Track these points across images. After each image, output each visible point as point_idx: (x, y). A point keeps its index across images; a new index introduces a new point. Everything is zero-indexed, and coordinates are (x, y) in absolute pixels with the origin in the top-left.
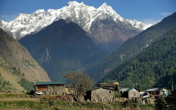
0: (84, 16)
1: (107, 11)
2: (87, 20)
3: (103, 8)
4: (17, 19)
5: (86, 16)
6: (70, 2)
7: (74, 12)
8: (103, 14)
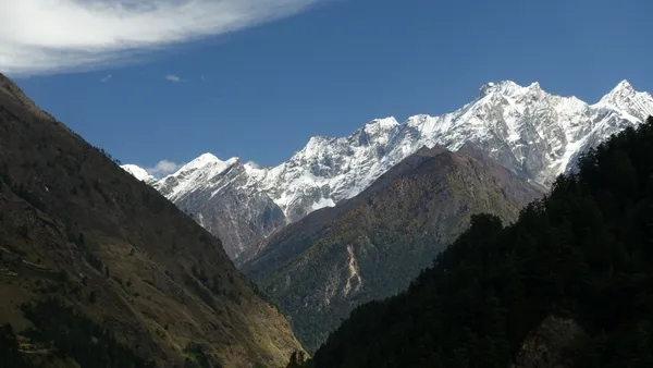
0: (541, 134)
1: (633, 113)
2: (554, 149)
3: (618, 99)
4: (300, 155)
5: (547, 132)
6: (491, 84)
7: (502, 122)
8: (612, 123)
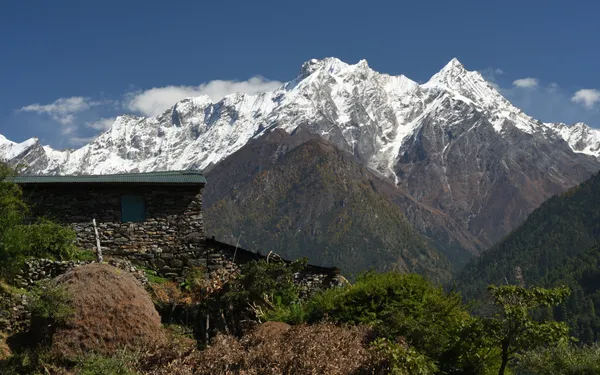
0: (371, 115)
1: (465, 94)
2: (385, 132)
3: (449, 79)
4: (106, 136)
5: (377, 114)
6: (314, 61)
7: (330, 103)
8: (447, 104)
